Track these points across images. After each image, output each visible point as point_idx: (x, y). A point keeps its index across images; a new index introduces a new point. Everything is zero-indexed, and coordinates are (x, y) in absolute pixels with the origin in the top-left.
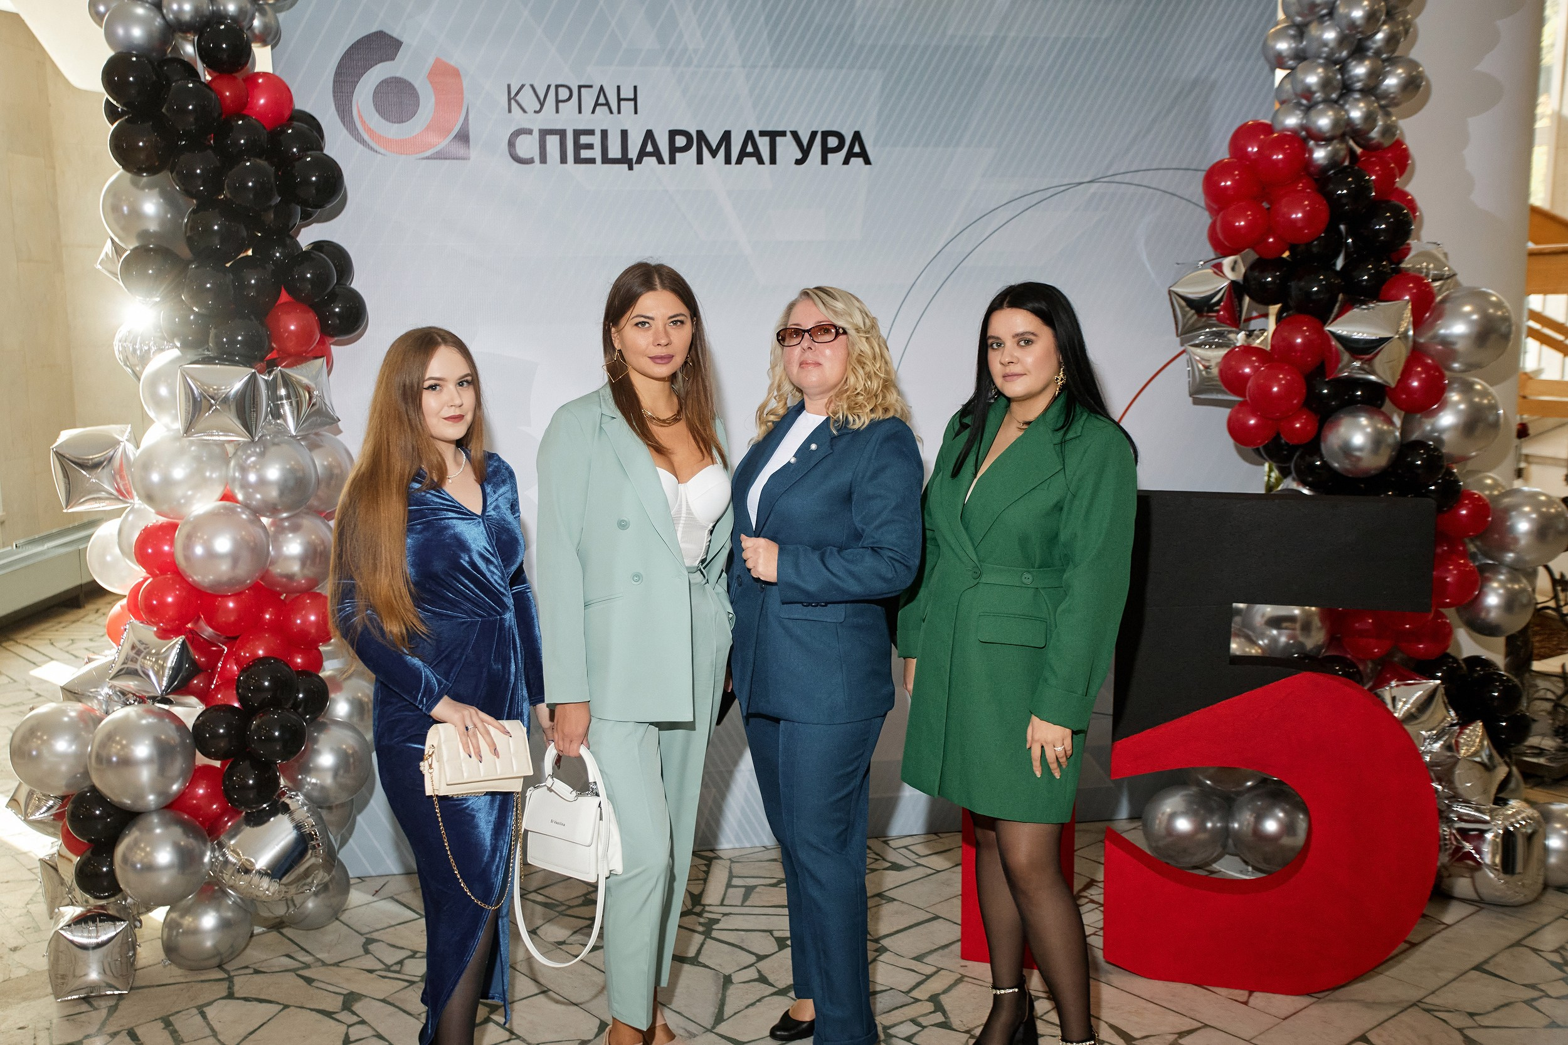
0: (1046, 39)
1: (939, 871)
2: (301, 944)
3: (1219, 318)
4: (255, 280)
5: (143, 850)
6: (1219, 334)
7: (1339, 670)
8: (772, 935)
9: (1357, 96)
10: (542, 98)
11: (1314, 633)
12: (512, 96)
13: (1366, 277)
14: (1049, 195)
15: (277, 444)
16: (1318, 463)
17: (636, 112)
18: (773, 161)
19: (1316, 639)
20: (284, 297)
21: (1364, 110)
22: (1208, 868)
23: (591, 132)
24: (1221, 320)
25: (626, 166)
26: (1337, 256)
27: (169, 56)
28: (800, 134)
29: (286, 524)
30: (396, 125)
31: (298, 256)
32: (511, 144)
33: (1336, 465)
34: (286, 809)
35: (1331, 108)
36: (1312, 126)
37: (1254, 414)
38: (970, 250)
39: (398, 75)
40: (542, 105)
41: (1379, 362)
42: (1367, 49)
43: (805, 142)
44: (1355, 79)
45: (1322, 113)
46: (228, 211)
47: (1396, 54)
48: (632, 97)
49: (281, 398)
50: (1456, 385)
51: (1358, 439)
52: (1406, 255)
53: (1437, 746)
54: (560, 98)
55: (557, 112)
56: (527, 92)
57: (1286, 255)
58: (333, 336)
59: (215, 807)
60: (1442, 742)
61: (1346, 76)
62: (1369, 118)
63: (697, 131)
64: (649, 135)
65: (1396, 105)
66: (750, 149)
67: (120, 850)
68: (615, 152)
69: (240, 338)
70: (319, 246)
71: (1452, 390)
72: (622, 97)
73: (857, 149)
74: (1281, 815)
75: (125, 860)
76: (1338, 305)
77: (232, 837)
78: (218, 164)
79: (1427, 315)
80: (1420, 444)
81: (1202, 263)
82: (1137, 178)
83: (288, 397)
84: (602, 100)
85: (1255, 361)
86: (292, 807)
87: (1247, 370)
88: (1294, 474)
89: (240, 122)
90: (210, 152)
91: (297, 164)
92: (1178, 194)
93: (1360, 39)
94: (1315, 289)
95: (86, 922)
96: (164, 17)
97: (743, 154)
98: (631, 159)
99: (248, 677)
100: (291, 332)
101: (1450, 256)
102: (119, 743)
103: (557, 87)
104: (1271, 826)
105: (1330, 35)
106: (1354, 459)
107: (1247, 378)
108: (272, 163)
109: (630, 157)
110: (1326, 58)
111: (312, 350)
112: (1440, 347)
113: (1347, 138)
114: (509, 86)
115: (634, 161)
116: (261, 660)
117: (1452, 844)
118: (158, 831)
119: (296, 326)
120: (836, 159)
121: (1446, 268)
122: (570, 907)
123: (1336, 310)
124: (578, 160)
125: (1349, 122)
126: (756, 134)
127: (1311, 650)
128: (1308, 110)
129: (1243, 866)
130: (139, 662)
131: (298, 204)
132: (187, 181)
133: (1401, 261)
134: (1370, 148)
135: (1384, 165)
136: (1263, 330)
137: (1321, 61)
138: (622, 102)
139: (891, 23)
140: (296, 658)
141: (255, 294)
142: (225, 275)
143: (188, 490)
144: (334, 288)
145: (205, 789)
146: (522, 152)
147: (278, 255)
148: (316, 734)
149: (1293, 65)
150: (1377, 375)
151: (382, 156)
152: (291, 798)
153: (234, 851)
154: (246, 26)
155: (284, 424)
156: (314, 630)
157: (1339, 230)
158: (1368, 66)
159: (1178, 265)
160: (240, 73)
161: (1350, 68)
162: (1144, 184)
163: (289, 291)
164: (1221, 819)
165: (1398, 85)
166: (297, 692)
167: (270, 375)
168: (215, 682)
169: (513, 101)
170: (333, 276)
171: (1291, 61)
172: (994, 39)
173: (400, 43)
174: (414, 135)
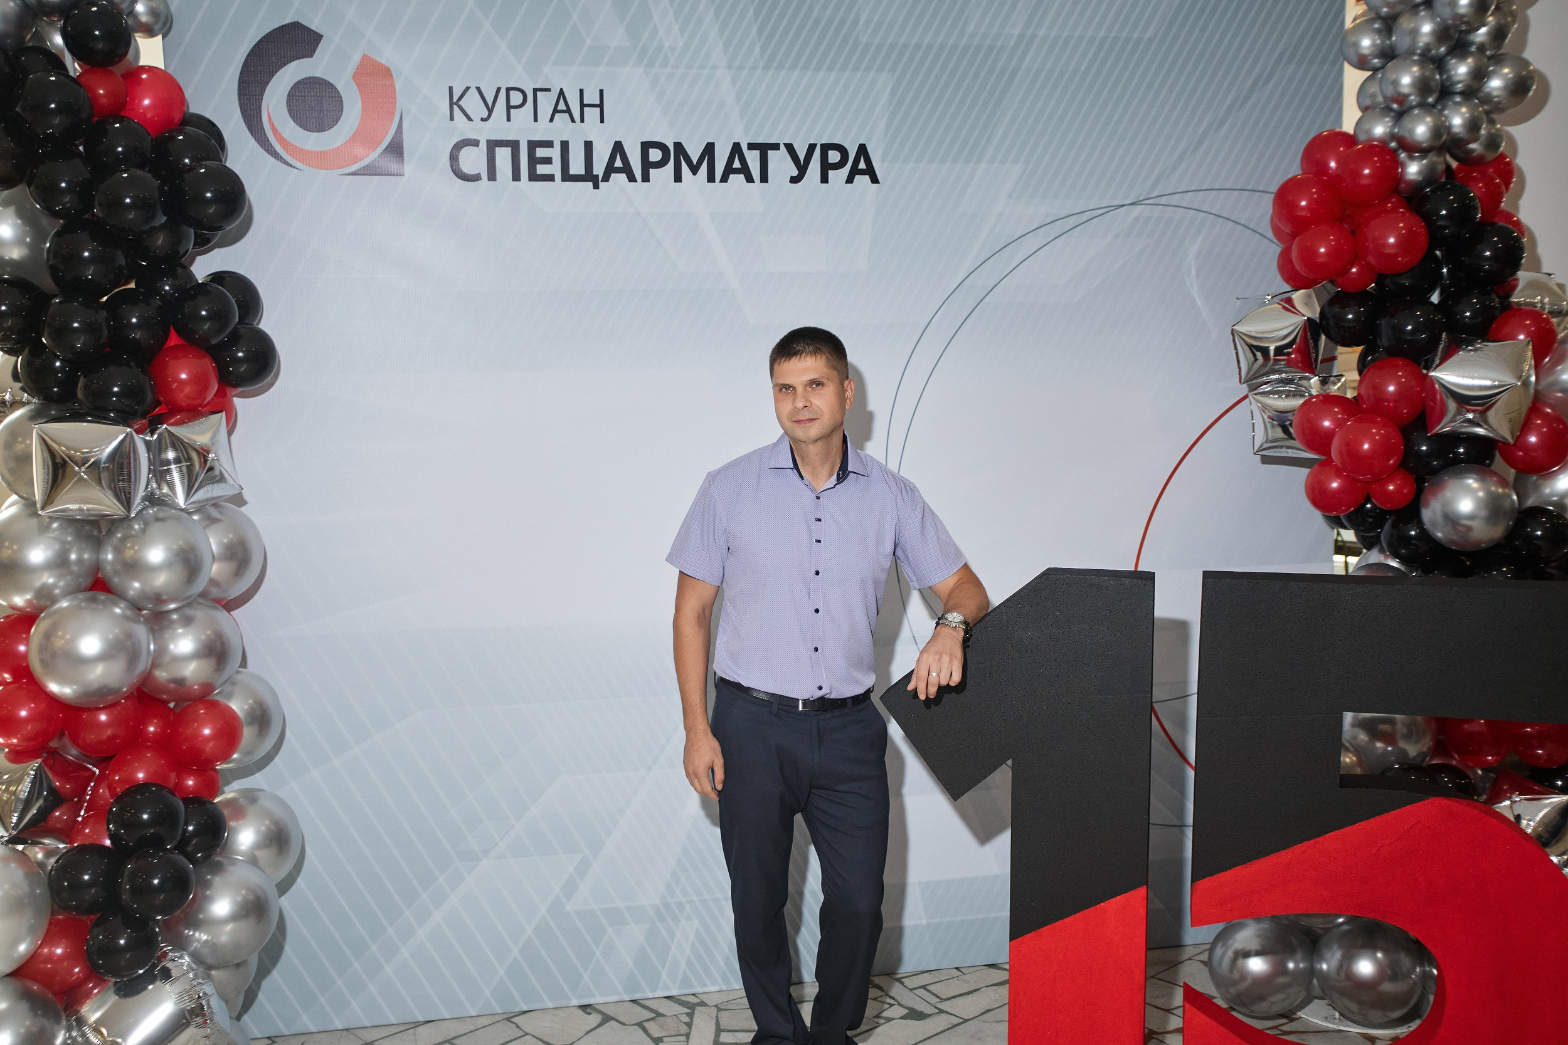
0: (1081, 38)
1: (966, 1021)
4: (137, 317)
6: (1289, 381)
9: (1458, 99)
10: (490, 103)
11: (1417, 739)
12: (455, 100)
14: (1085, 220)
15: (161, 520)
16: (1415, 532)
17: (602, 121)
18: (764, 178)
19: (1417, 747)
20: (174, 340)
23: (549, 144)
24: (1289, 363)
25: (590, 184)
26: (1431, 291)
27: (30, 44)
28: (795, 146)
29: (175, 617)
30: (315, 134)
31: (193, 288)
32: (454, 158)
33: (1439, 535)
34: (166, 975)
35: (1429, 113)
36: (1404, 133)
37: (1338, 474)
38: (995, 283)
39: (317, 74)
40: (490, 111)
41: (1495, 413)
42: (1471, 45)
43: (802, 158)
44: (1457, 78)
45: (1419, 119)
46: (100, 232)
47: (1500, 52)
48: (598, 102)
49: (168, 462)
51: (1465, 505)
52: (1514, 287)
54: (512, 104)
55: (509, 119)
56: (473, 92)
57: (1371, 286)
58: (236, 386)
59: (76, 970)
61: (1445, 77)
62: (1473, 126)
63: (676, 144)
64: (618, 148)
65: (1502, 111)
66: (737, 164)
68: (577, 166)
69: (116, 389)
70: (219, 278)
72: (585, 102)
73: (862, 165)
74: (1379, 955)
76: (1441, 346)
78: (89, 176)
79: (1547, 359)
80: (1537, 512)
81: (1269, 297)
82: (1186, 200)
83: (177, 461)
84: (562, 106)
85: (1337, 413)
86: (174, 973)
87: (1327, 423)
89: (117, 125)
90: (77, 161)
91: (187, 176)
92: (1233, 218)
93: (1461, 32)
94: (1409, 328)
97: (729, 171)
98: (597, 176)
99: (121, 808)
100: (183, 381)
103: (508, 90)
104: (1365, 967)
105: (1427, 28)
106: (1461, 529)
107: (1328, 432)
108: (157, 176)
109: (595, 173)
110: (1422, 55)
111: (209, 402)
112: (1560, 395)
113: (1445, 150)
114: (451, 89)
115: (600, 178)
119: (188, 374)
120: (838, 176)
121: (1565, 303)
123: (1440, 353)
124: (534, 177)
125: (1449, 129)
126: (744, 147)
127: (1415, 757)
128: (1399, 116)
129: (1333, 1014)
131: (190, 226)
132: (49, 198)
134: (1469, 162)
135: (1489, 182)
137: (1416, 58)
138: (585, 109)
139: (901, 19)
140: (188, 780)
141: (137, 335)
142: (98, 312)
143: (49, 577)
144: (236, 328)
145: (65, 948)
146: (466, 167)
147: (167, 288)
148: (209, 877)
149: (1378, 65)
150: (1490, 427)
151: (296, 170)
152: (174, 960)
153: (97, 1031)
154: (127, 11)
155: (172, 495)
156: (209, 747)
157: (1436, 256)
158: (1472, 64)
159: (1238, 299)
160: (117, 66)
161: (1450, 66)
162: (1194, 207)
163: (179, 332)
164: (1303, 960)
165: (1505, 88)
166: (187, 824)
167: (152, 435)
168: (82, 813)
169: (455, 107)
170: (234, 313)
171: (1376, 61)
172: (1021, 37)
173: (320, 37)
174: (336, 146)
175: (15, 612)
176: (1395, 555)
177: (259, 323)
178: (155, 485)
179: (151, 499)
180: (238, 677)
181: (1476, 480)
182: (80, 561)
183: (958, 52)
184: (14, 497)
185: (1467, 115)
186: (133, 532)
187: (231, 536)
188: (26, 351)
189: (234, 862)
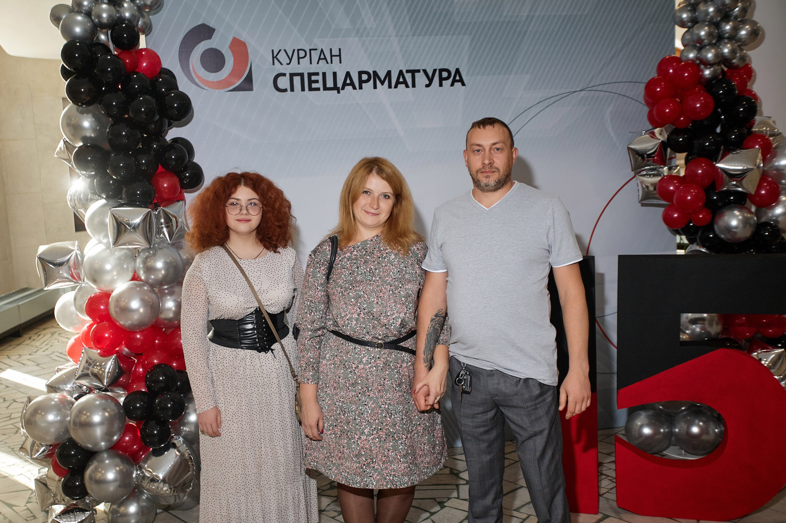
0: (555, 16)
4: (145, 160)
5: (100, 472)
6: (654, 169)
7: (729, 345)
8: (435, 500)
9: (726, 41)
10: (290, 57)
11: (715, 326)
12: (275, 55)
13: (733, 137)
14: (558, 99)
15: (161, 249)
16: (712, 235)
17: (340, 62)
18: (414, 86)
19: (715, 329)
20: (161, 169)
22: (662, 454)
23: (317, 74)
24: (654, 161)
25: (336, 91)
26: (717, 127)
27: (94, 42)
28: (428, 70)
29: (166, 291)
30: (213, 74)
31: (166, 145)
32: (275, 82)
33: (723, 236)
34: (174, 446)
35: (713, 48)
36: (702, 57)
37: (677, 211)
38: (518, 129)
39: (213, 47)
40: (291, 60)
41: (746, 181)
42: (731, 16)
43: (430, 75)
44: (725, 32)
45: (709, 51)
46: (131, 124)
47: (745, 18)
48: (338, 54)
49: (162, 223)
50: (784, 192)
51: (734, 223)
52: (753, 124)
54: (300, 56)
55: (299, 63)
56: (283, 52)
57: (690, 125)
58: (185, 189)
59: (135, 447)
61: (720, 31)
62: (733, 52)
63: (373, 72)
64: (348, 74)
65: (746, 45)
66: (401, 80)
67: (88, 473)
68: (330, 84)
69: (138, 192)
70: (175, 140)
71: (782, 195)
72: (333, 54)
73: (458, 78)
74: (700, 423)
75: (91, 478)
76: (721, 152)
77: (145, 462)
78: (125, 99)
79: (769, 155)
80: (767, 224)
81: (644, 132)
82: (605, 88)
83: (166, 223)
84: (322, 57)
85: (676, 183)
86: (178, 445)
87: (672, 188)
88: (699, 241)
89: (135, 76)
90: (120, 92)
91: (166, 98)
92: (627, 95)
93: (727, 12)
94: (707, 144)
95: (68, 513)
96: (92, 21)
97: (398, 83)
99: (152, 375)
100: (165, 187)
101: (777, 123)
102: (85, 415)
103: (298, 50)
104: (695, 429)
105: (711, 9)
106: (732, 233)
107: (673, 192)
108: (153, 98)
109: (338, 86)
110: (709, 22)
111: (176, 197)
112: (775, 172)
113: (721, 63)
114: (273, 51)
115: (340, 88)
116: (158, 366)
118: (107, 462)
119: (167, 184)
120: (447, 83)
121: (776, 130)
122: (323, 491)
123: (720, 155)
124: (311, 89)
125: (723, 54)
126: (404, 72)
127: (714, 335)
128: (700, 49)
130: (90, 370)
131: (167, 118)
132: (107, 109)
134: (732, 68)
135: (741, 77)
137: (707, 23)
138: (333, 58)
139: (473, 10)
140: (173, 363)
141: (145, 168)
142: (129, 158)
144: (187, 163)
145: (130, 437)
146: (281, 86)
147: (155, 146)
149: (691, 26)
150: (743, 188)
151: (205, 91)
152: (176, 439)
154: (135, 25)
157: (718, 112)
158: (732, 25)
159: (630, 132)
161: (722, 26)
162: (609, 91)
163: (163, 166)
164: (668, 428)
165: (747, 34)
166: (177, 381)
167: (157, 211)
168: (131, 378)
169: (275, 59)
170: (186, 156)
171: (689, 24)
172: (528, 16)
173: (214, 30)
174: (223, 78)
176: (704, 246)
178: (158, 234)
181: (739, 211)
182: (128, 267)
183: (499, 25)
185: (730, 48)
186: (149, 255)
188: (98, 177)
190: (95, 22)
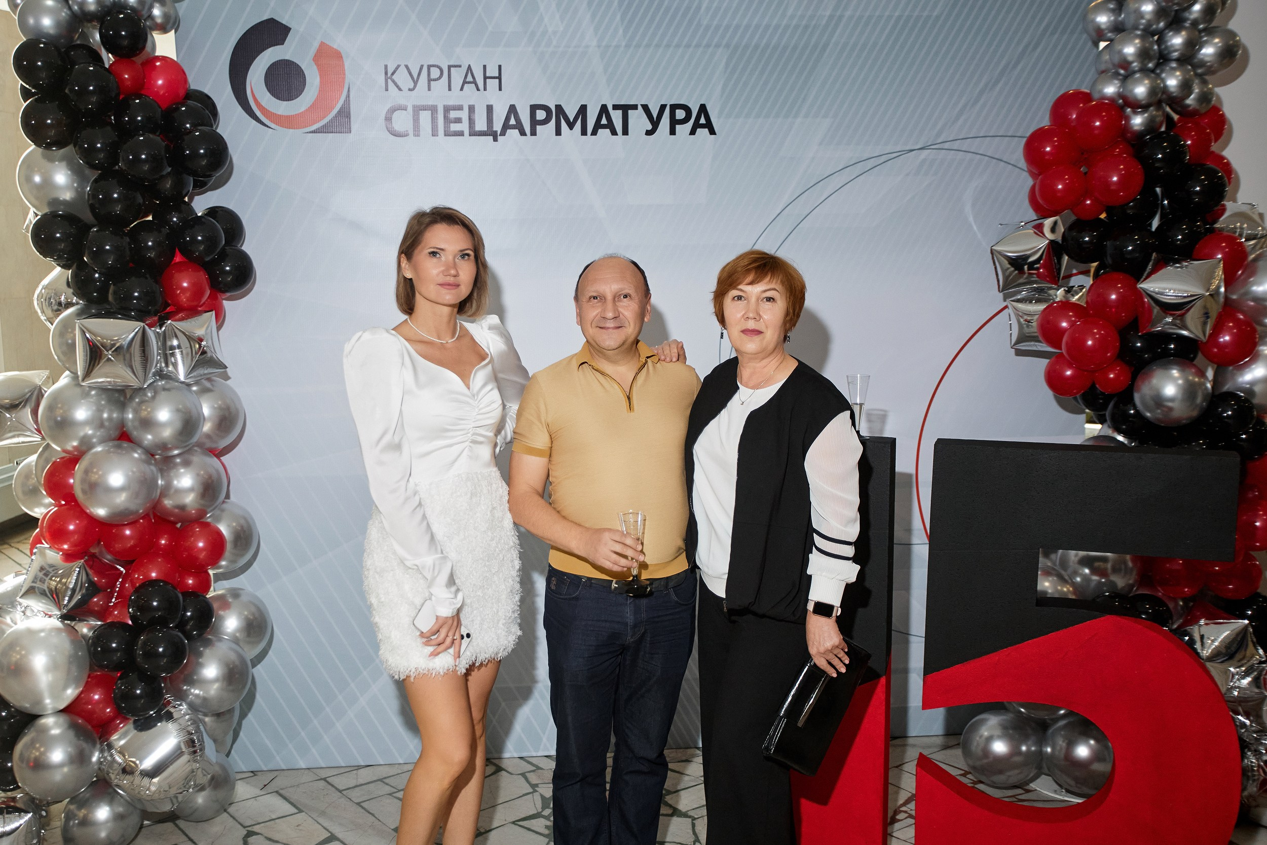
0: (880, 17)
2: (191, 835)
3: (1038, 275)
4: (152, 241)
5: (38, 750)
6: (1039, 290)
7: (1149, 609)
9: (1174, 65)
10: (416, 77)
11: (1125, 573)
12: (389, 74)
13: (1180, 237)
14: (881, 161)
15: (168, 390)
16: (1132, 412)
17: (500, 89)
18: (625, 132)
19: (1127, 579)
20: (178, 259)
21: (1180, 78)
22: (1027, 787)
23: (459, 108)
24: (1040, 277)
25: (491, 138)
26: (1152, 217)
27: (78, 42)
28: (650, 107)
29: (178, 460)
30: (286, 103)
31: (192, 220)
32: (388, 119)
33: (1148, 414)
34: (170, 716)
35: (1148, 77)
36: (1128, 94)
37: (1070, 367)
38: (808, 212)
39: (287, 57)
40: (416, 83)
41: (1193, 317)
42: (1185, 20)
43: (655, 115)
44: (1172, 49)
45: (1139, 82)
46: (124, 180)
47: (1212, 25)
48: (497, 75)
49: (172, 348)
51: (1170, 390)
52: (1222, 214)
53: (1246, 682)
54: (432, 77)
55: (429, 89)
56: (403, 70)
57: (1103, 216)
58: (225, 291)
59: (108, 711)
60: (1249, 679)
61: (1163, 47)
62: (1186, 86)
63: (556, 106)
64: (512, 110)
65: (1214, 73)
66: (604, 121)
67: (19, 748)
68: (481, 125)
69: (136, 294)
70: (214, 211)
71: (1264, 344)
72: (488, 75)
73: (703, 121)
74: (1092, 742)
75: (22, 757)
76: (1150, 264)
78: (116, 139)
79: (1240, 272)
80: (1231, 395)
81: (1023, 224)
83: (179, 347)
84: (470, 78)
85: (1071, 316)
87: (1064, 324)
88: (1109, 422)
89: (137, 101)
90: (109, 128)
91: (186, 138)
92: (1005, 159)
93: (1176, 11)
94: (1130, 248)
97: (598, 126)
98: (496, 132)
100: (184, 290)
102: (18, 654)
103: (429, 67)
104: (1083, 751)
105: (1148, 8)
106: (1166, 409)
107: (1064, 331)
108: (165, 138)
109: (494, 129)
110: (1143, 30)
111: (204, 303)
112: (1252, 304)
113: (1164, 105)
114: (386, 67)
116: (151, 582)
117: (1260, 775)
119: (188, 283)
120: (684, 129)
121: (1261, 228)
123: (1150, 267)
124: (448, 133)
125: (1165, 90)
126: (610, 108)
127: (1123, 588)
129: (1056, 787)
131: (188, 174)
132: (88, 155)
133: (1215, 222)
134: (1185, 113)
135: (1200, 131)
136: (1082, 287)
137: (1139, 33)
138: (488, 80)
140: (188, 580)
141: (152, 255)
142: (122, 238)
143: (89, 430)
144: (223, 249)
145: (100, 695)
146: (397, 127)
147: (175, 219)
148: (202, 649)
149: (1113, 37)
150: (1188, 329)
152: (175, 707)
153: (121, 753)
154: (146, 16)
155: (175, 371)
156: (202, 556)
157: (1155, 192)
158: (1185, 37)
159: (1001, 225)
160: (138, 57)
161: (1167, 38)
162: (972, 151)
163: (183, 253)
164: (1035, 744)
165: (1215, 54)
166: (185, 611)
167: (161, 329)
168: (113, 600)
169: (389, 80)
170: (222, 237)
172: (831, 17)
173: (289, 29)
174: (301, 111)
175: (67, 455)
176: (1119, 432)
177: (241, 246)
178: (163, 365)
179: (161, 375)
180: (225, 506)
181: (1179, 370)
182: (110, 419)
184: (67, 373)
186: (147, 399)
187: (220, 403)
188: (74, 266)
189: (220, 640)
190: (74, 10)
